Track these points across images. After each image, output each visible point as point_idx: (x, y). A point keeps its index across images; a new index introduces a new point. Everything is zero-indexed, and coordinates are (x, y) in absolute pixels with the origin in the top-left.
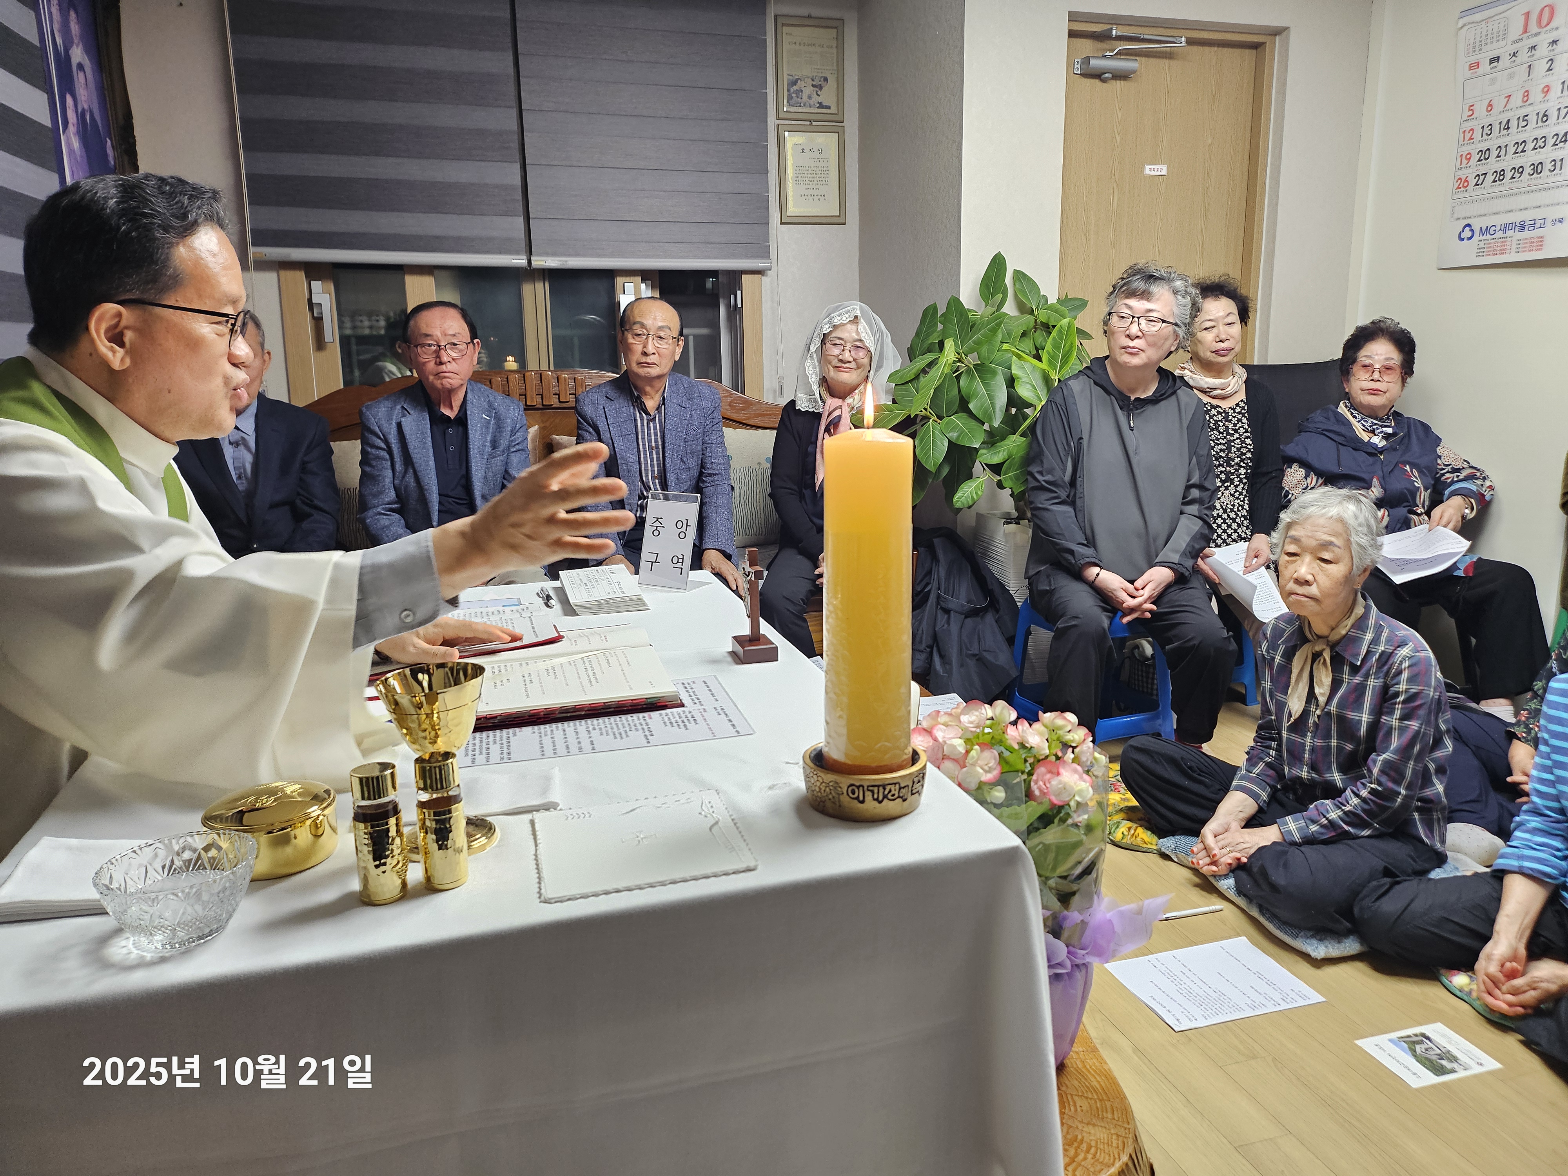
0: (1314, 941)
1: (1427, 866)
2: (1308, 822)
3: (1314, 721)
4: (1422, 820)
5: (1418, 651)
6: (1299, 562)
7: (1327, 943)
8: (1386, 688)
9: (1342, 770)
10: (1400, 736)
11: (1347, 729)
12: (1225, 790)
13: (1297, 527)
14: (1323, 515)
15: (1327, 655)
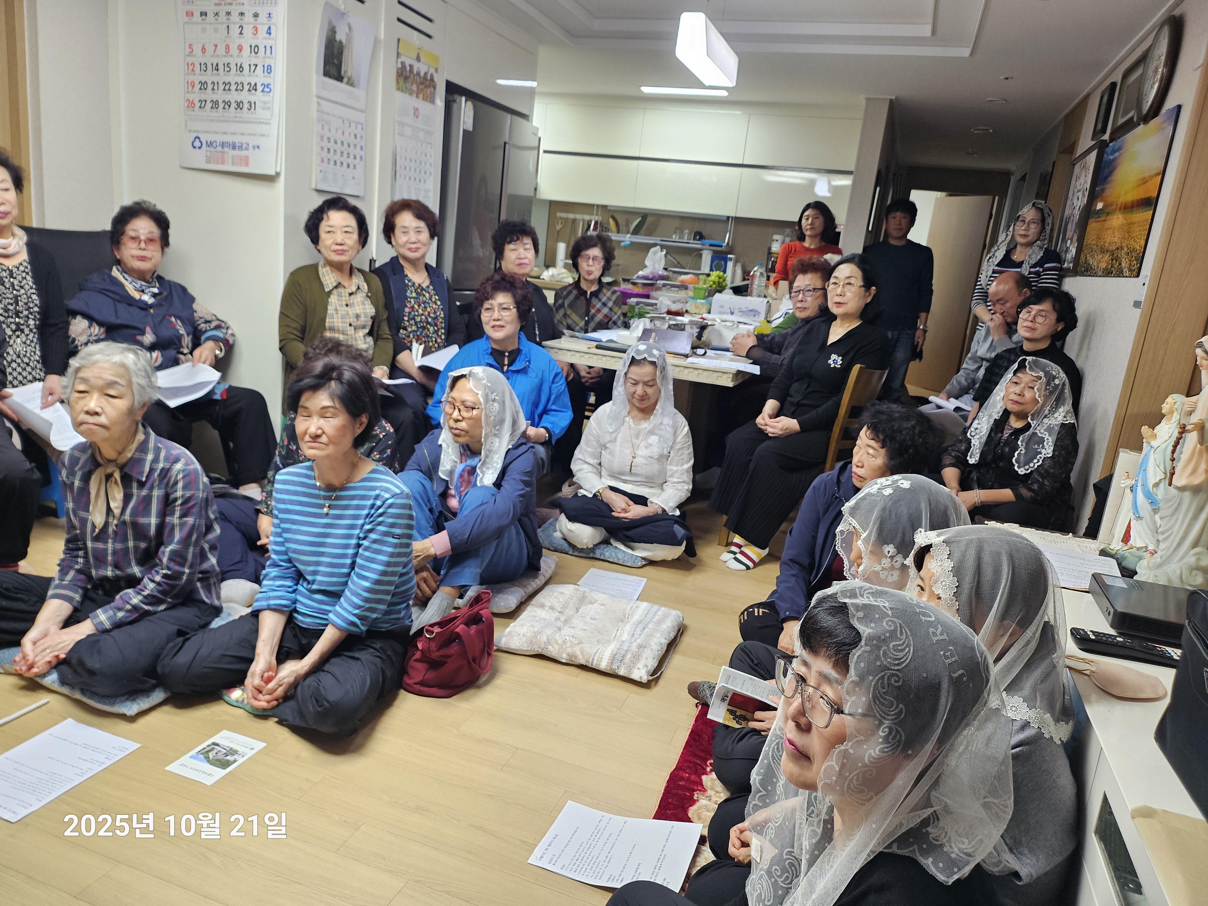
0: (128, 703)
1: (208, 619)
2: (115, 610)
3: (114, 531)
4: (203, 587)
5: (189, 465)
6: (88, 398)
7: (138, 701)
8: (167, 496)
9: (141, 563)
10: (181, 530)
11: (140, 531)
12: (41, 600)
13: (84, 370)
14: (108, 361)
15: (117, 475)
